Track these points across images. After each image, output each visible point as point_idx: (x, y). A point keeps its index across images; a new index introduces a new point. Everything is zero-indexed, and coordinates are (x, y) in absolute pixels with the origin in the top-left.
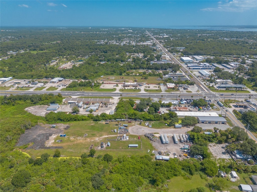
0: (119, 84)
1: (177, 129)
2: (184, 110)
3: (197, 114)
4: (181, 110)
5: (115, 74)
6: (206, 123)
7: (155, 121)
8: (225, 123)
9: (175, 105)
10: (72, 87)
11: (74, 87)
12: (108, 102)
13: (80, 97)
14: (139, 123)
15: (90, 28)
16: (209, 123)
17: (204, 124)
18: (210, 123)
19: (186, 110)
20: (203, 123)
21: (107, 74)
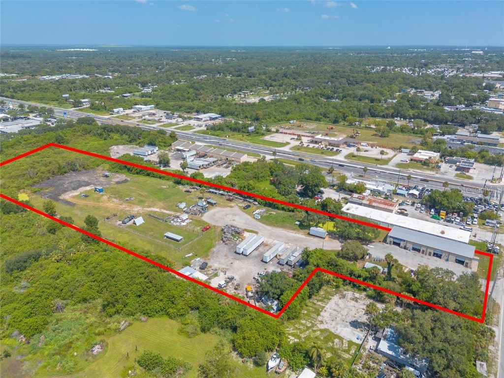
0: (304, 136)
1: (311, 238)
2: (382, 206)
3: (405, 223)
4: (374, 204)
5: (324, 121)
6: (405, 248)
7: (285, 211)
8: (467, 263)
9: (379, 193)
10: (215, 130)
11: (219, 129)
12: (237, 160)
13: (208, 146)
14: (243, 205)
15: (389, 48)
16: (414, 249)
17: (397, 247)
18: (419, 251)
19: (386, 207)
20: (398, 245)
21: (307, 119)
